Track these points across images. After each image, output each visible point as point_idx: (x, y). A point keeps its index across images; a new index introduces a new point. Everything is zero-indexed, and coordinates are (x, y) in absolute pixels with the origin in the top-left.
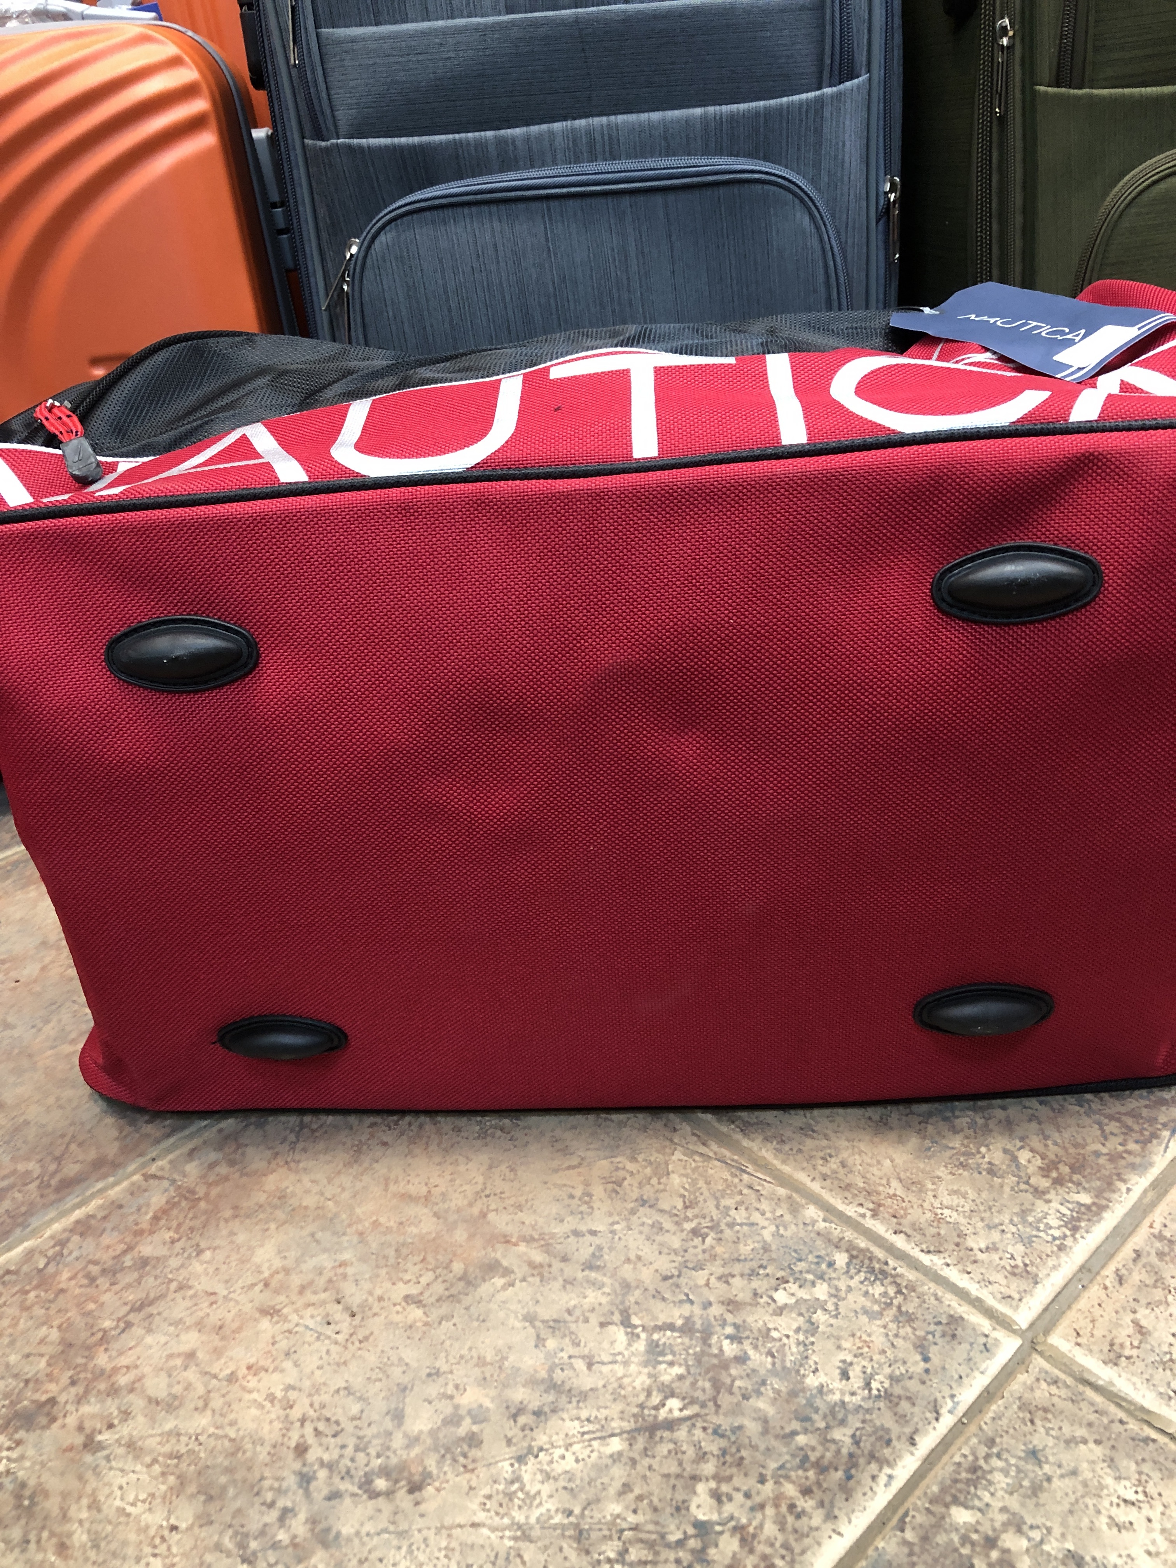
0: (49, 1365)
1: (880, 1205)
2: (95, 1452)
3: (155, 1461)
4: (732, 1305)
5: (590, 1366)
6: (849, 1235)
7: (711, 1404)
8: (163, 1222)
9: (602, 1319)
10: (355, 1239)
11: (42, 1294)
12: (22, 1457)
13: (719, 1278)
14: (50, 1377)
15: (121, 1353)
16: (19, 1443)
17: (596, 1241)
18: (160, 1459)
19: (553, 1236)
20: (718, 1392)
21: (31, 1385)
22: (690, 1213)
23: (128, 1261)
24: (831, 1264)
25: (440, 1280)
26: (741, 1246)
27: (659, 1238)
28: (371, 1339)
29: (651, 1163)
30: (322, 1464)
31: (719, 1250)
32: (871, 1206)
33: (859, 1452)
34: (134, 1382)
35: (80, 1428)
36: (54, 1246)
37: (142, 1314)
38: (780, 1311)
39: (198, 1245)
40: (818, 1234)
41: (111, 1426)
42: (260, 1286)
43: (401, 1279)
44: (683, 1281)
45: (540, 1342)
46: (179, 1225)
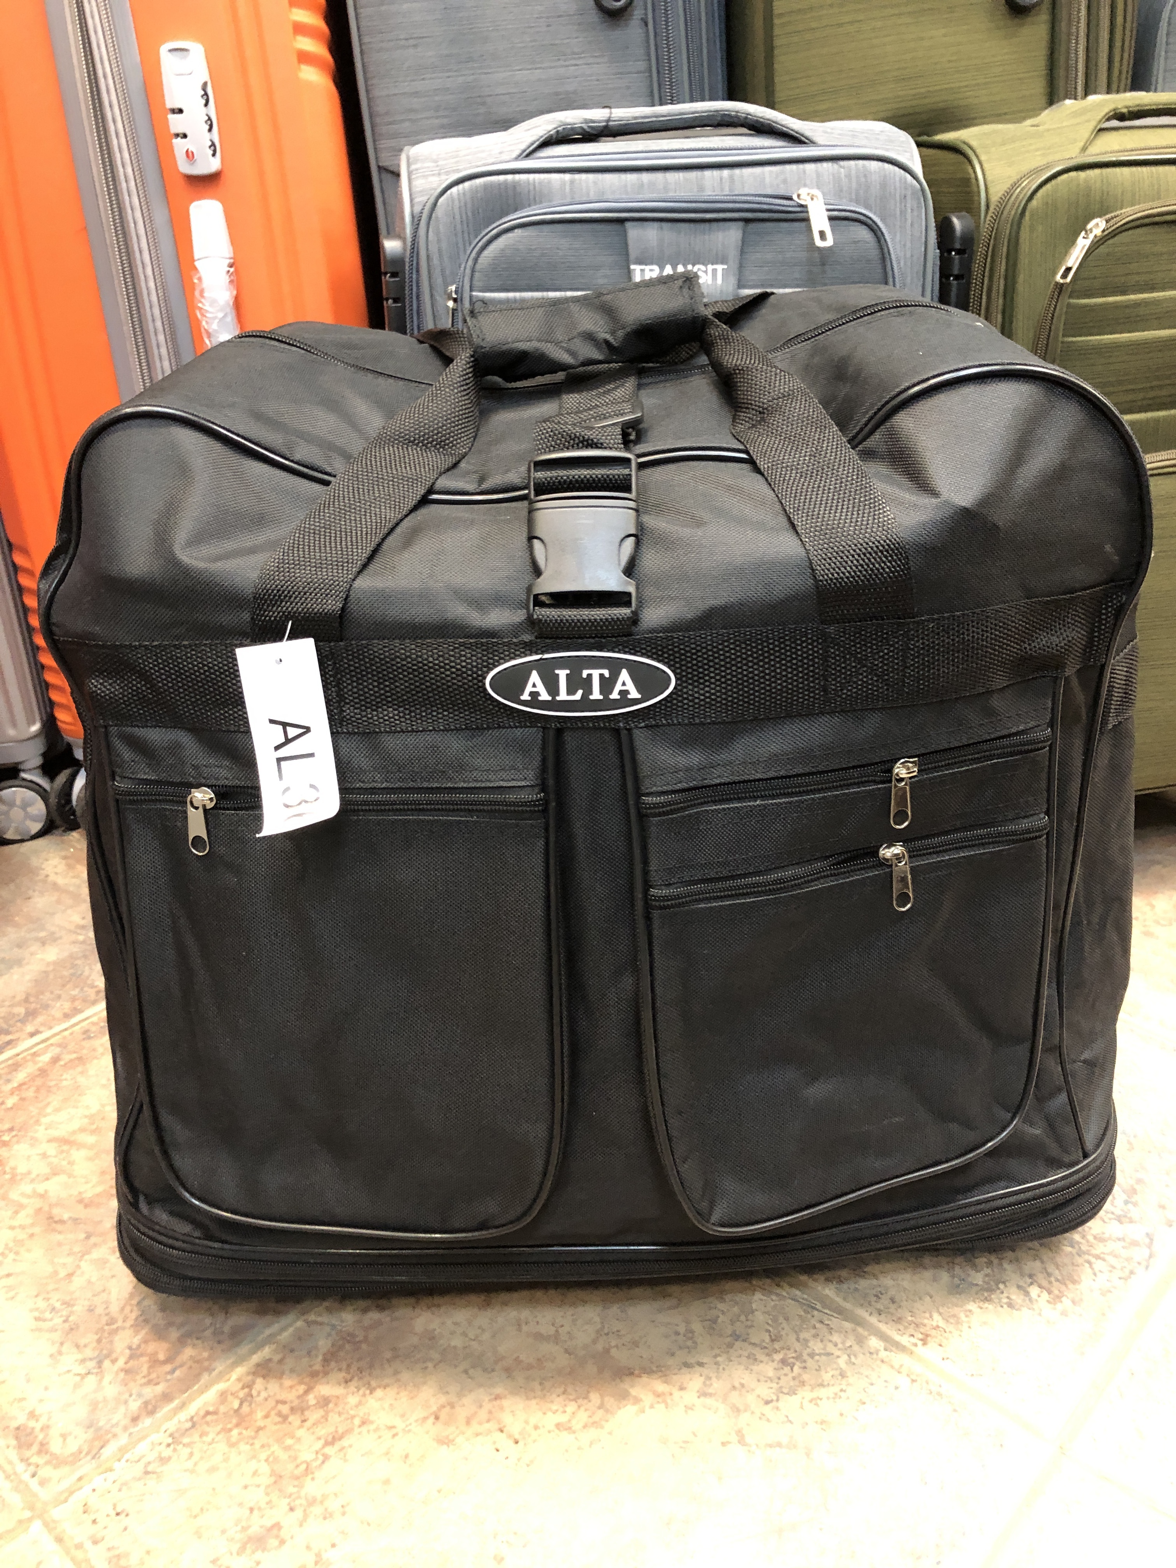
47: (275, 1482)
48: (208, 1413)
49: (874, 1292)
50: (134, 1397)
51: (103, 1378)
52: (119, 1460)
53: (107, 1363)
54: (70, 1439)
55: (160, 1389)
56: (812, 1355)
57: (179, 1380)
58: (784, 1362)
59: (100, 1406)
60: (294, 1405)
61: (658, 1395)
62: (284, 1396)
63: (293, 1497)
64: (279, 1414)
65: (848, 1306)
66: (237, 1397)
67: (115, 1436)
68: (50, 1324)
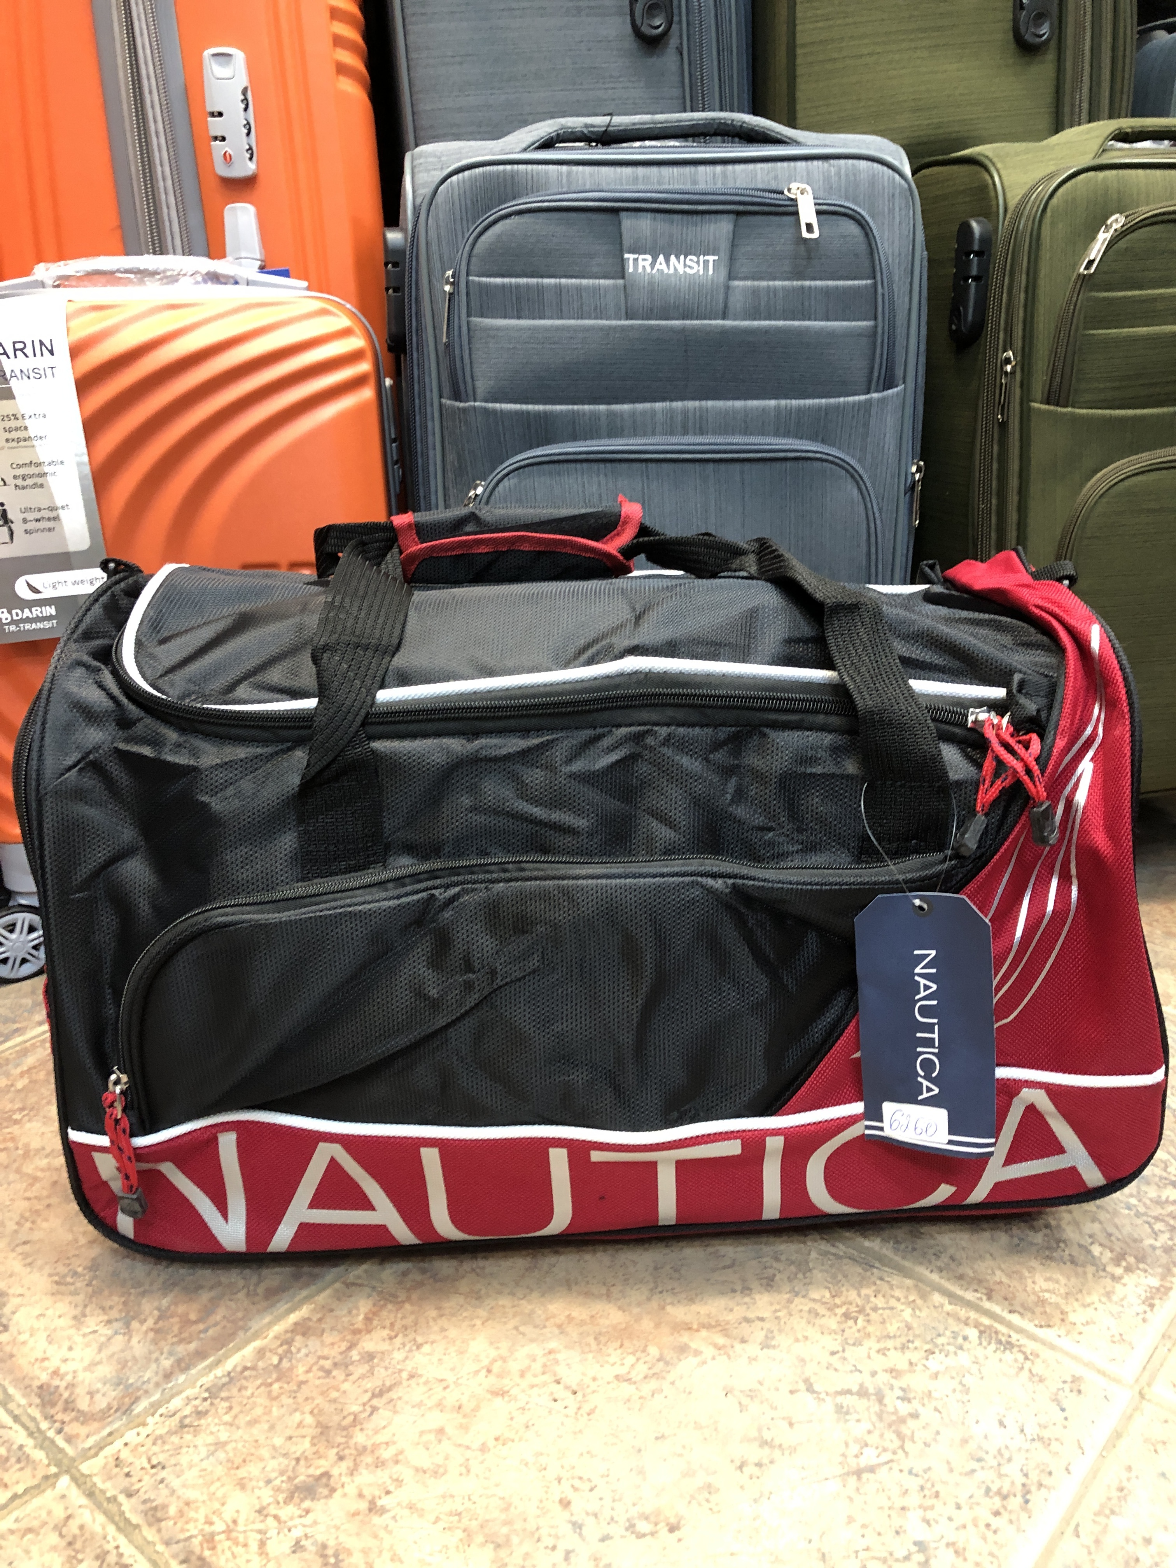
0: (314, 1445)
1: (992, 1290)
2: (381, 1515)
3: (437, 1520)
4: (894, 1372)
5: (791, 1424)
6: (973, 1315)
7: (900, 1452)
8: (375, 1322)
9: (791, 1388)
10: (556, 1331)
11: (285, 1386)
12: (315, 1523)
13: (878, 1351)
14: (318, 1455)
15: (376, 1432)
16: (307, 1511)
17: (766, 1325)
18: (442, 1516)
19: (728, 1323)
20: (904, 1442)
21: (302, 1462)
22: (838, 1301)
23: (355, 1355)
24: (965, 1338)
25: (642, 1361)
26: (888, 1325)
27: (818, 1321)
28: (597, 1411)
29: (793, 1263)
30: (587, 1514)
31: (870, 1329)
32: (984, 1291)
33: (1028, 1482)
34: (396, 1455)
35: (361, 1495)
36: (281, 1345)
37: (385, 1399)
38: (936, 1376)
39: (415, 1340)
40: (948, 1314)
41: (388, 1493)
42: (484, 1372)
43: (607, 1362)
44: (846, 1355)
45: (742, 1407)
46: (392, 1325)
47: (322, 1433)
48: (246, 1368)
49: (933, 1251)
50: (164, 1356)
51: (131, 1337)
52: (153, 1415)
53: (135, 1324)
54: (98, 1397)
55: (193, 1346)
56: (875, 1309)
57: (214, 1339)
58: (847, 1316)
59: (130, 1364)
60: (336, 1360)
61: (719, 1348)
62: (326, 1352)
63: (342, 1447)
64: (322, 1369)
65: (907, 1264)
66: (276, 1353)
67: (146, 1392)
68: (72, 1288)
